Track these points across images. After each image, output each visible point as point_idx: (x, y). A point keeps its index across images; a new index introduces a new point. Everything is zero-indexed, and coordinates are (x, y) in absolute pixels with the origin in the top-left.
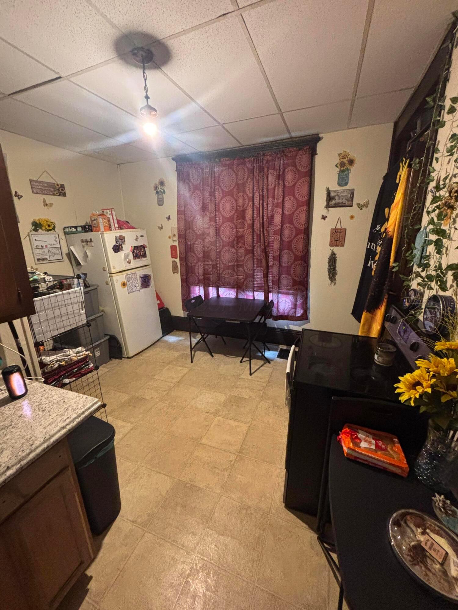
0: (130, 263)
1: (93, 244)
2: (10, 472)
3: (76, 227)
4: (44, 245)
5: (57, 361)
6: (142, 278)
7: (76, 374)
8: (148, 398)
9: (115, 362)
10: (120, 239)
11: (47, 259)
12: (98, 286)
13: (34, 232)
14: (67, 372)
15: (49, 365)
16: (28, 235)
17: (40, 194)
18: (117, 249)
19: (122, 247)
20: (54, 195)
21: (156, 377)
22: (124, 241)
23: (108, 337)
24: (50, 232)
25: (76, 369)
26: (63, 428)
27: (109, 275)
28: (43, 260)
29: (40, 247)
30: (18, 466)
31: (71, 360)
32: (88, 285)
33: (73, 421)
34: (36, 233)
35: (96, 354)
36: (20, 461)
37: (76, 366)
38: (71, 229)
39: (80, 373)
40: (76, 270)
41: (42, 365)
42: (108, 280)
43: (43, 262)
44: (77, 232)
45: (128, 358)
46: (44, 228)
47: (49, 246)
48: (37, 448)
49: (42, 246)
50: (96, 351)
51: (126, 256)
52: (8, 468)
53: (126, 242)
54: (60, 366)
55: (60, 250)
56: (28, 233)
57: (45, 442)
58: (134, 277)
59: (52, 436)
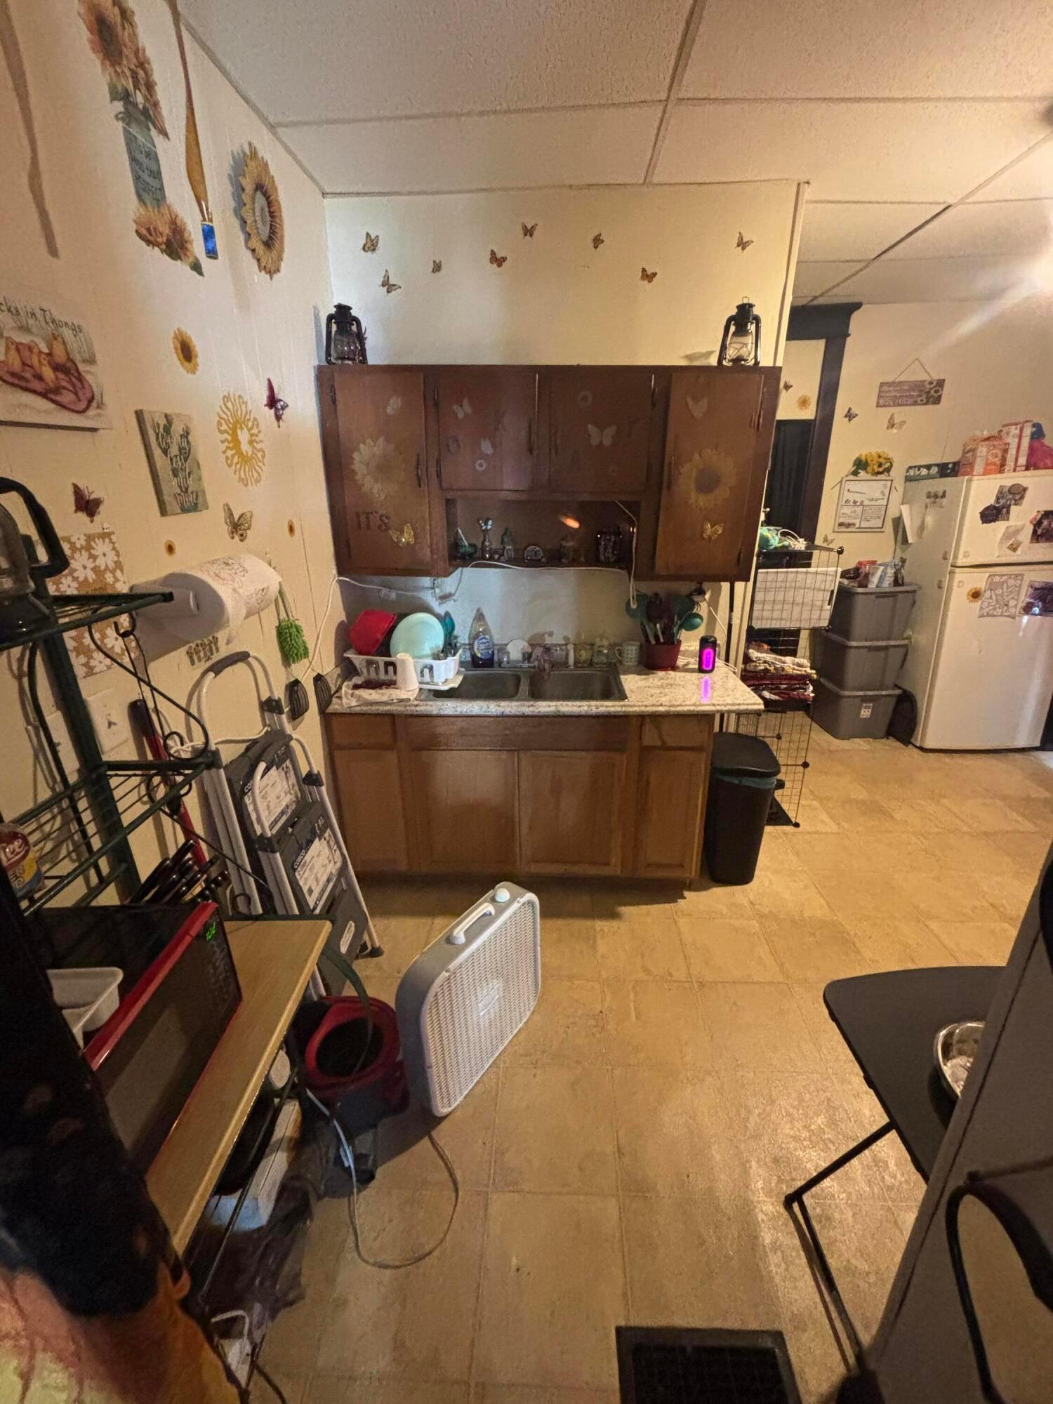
0: (1015, 550)
1: (944, 501)
2: (661, 709)
3: (928, 467)
4: (859, 500)
5: (765, 662)
6: (1036, 589)
7: (784, 693)
8: (897, 816)
9: (892, 742)
10: (1010, 493)
11: (854, 524)
12: (920, 588)
13: (852, 477)
14: (772, 684)
15: (754, 661)
16: (841, 482)
17: (889, 406)
18: (991, 515)
19: (1008, 512)
20: (915, 403)
21: (944, 801)
22: (1022, 498)
23: (898, 692)
24: (879, 477)
25: (785, 686)
26: (714, 705)
27: (950, 568)
28: (849, 525)
29: (851, 503)
30: (667, 709)
31: (783, 669)
32: (900, 582)
33: (725, 705)
34: (855, 478)
35: (862, 712)
36: (670, 706)
37: (787, 682)
38: (919, 470)
39: (788, 694)
40: (898, 550)
41: (747, 659)
42: (944, 579)
43: (846, 530)
44: (929, 477)
45: (921, 749)
46: (869, 469)
47: (866, 503)
48: (686, 705)
49: (855, 502)
50: (866, 708)
51: (1010, 534)
52: (661, 705)
53: (1025, 501)
54: (766, 670)
55: (883, 512)
56: (842, 478)
57: (694, 705)
58: (1011, 582)
59: (701, 705)
